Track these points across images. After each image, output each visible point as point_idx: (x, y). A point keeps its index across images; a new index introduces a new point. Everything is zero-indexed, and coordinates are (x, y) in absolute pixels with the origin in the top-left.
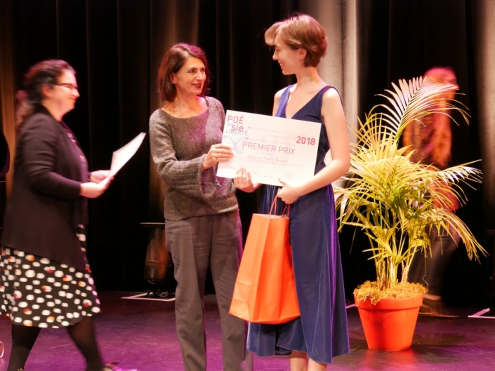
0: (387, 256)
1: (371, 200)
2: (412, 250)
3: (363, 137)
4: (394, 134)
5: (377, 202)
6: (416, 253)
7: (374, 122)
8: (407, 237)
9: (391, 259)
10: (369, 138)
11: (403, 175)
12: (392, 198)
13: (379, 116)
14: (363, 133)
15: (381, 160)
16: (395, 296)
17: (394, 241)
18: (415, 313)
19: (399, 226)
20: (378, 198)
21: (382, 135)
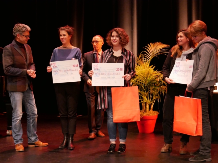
0: (146, 101)
1: (140, 83)
2: (154, 100)
3: (138, 62)
4: (148, 61)
5: (143, 83)
6: (155, 101)
7: (142, 57)
8: (152, 95)
9: (147, 103)
10: (140, 62)
11: (151, 74)
12: (147, 82)
13: (143, 55)
14: (138, 61)
15: (144, 69)
16: (148, 115)
17: (148, 97)
18: (155, 121)
19: (150, 92)
20: (143, 82)
21: (144, 61)
